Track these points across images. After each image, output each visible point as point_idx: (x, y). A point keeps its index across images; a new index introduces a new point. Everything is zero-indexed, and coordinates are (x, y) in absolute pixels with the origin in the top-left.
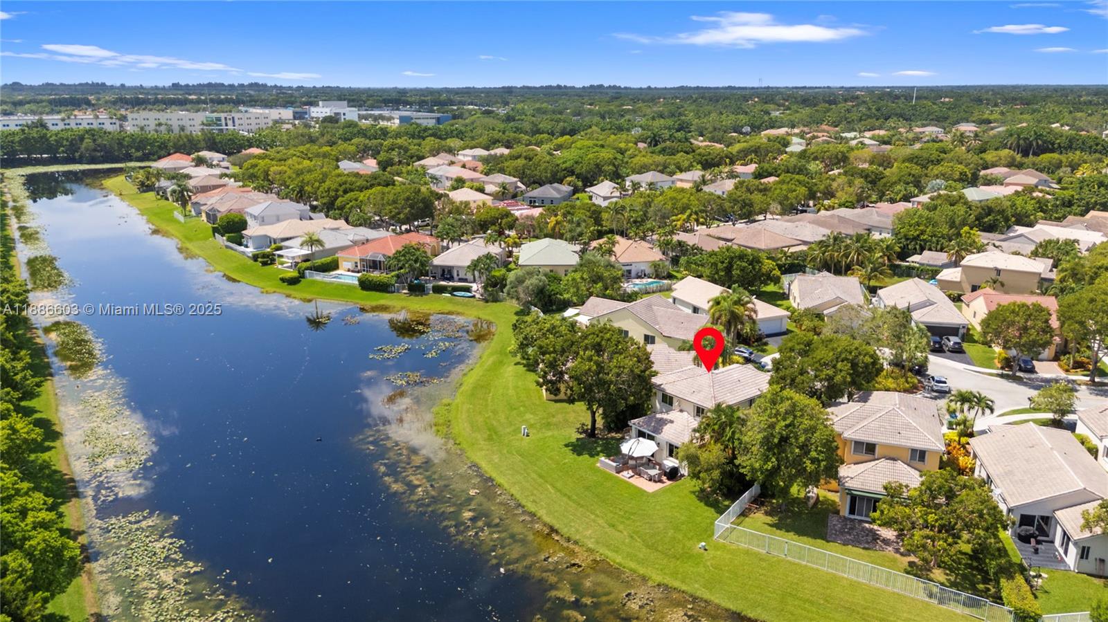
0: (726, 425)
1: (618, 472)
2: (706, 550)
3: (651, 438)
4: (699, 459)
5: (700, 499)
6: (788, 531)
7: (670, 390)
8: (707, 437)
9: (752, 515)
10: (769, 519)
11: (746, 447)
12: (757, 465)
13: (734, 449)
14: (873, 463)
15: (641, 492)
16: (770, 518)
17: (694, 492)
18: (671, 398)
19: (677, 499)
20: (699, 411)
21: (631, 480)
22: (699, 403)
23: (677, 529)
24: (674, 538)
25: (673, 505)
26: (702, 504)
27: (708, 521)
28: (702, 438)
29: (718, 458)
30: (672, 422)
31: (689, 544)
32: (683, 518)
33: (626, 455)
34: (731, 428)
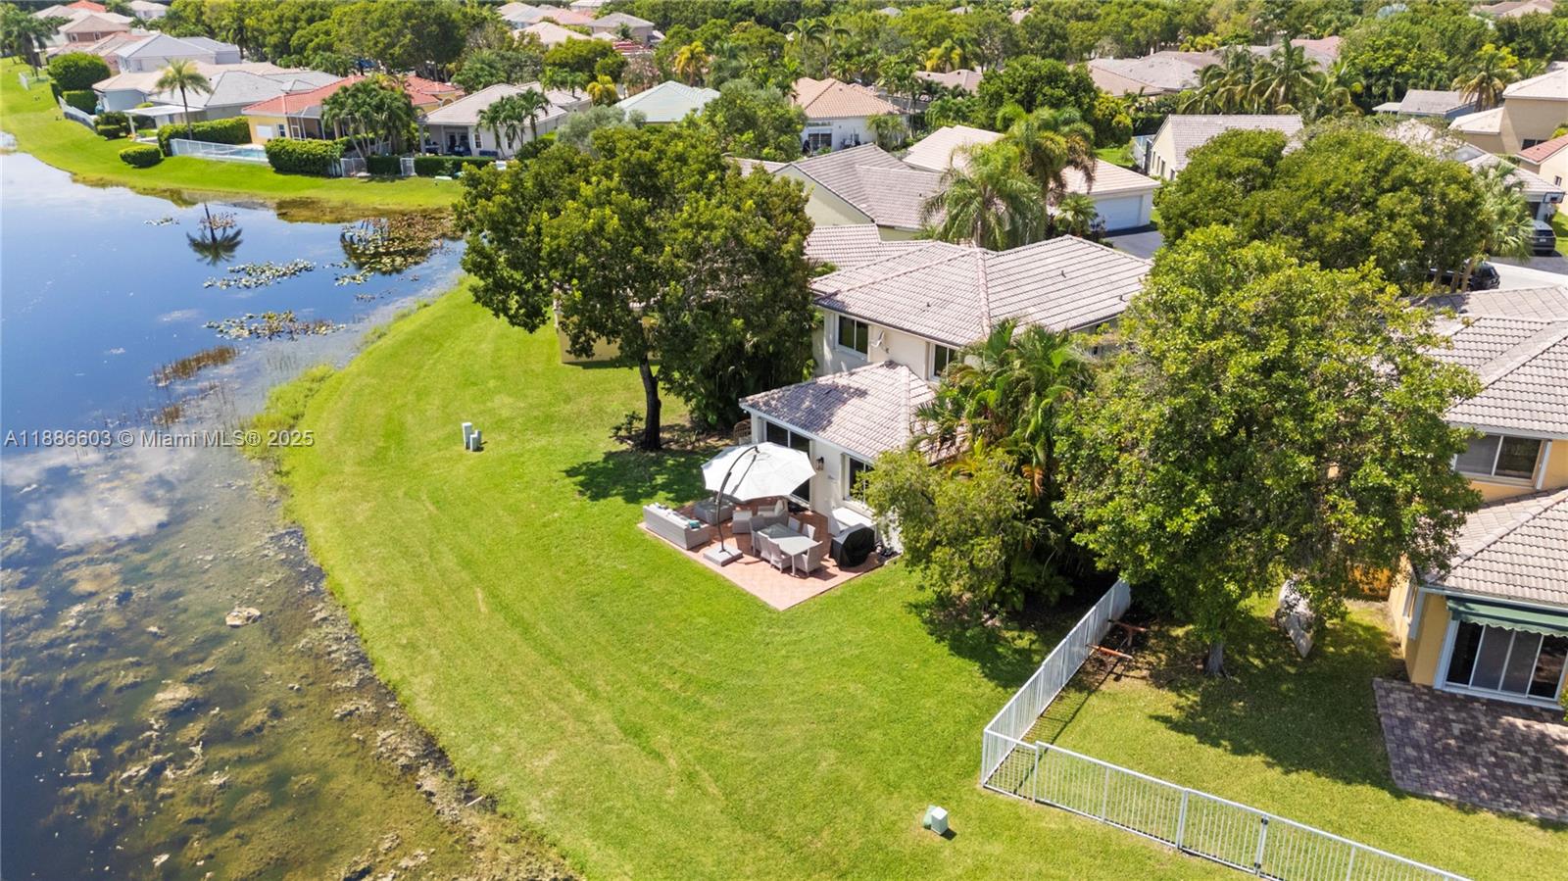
0: (1026, 392)
1: (695, 547)
2: (948, 834)
3: (800, 443)
4: (931, 501)
5: (937, 630)
6: (1239, 750)
7: (859, 306)
8: (962, 430)
9: (1109, 686)
10: (1167, 702)
11: (1093, 459)
12: (1141, 520)
13: (1050, 466)
14: (1533, 506)
15: (752, 607)
16: (1172, 697)
17: (917, 608)
18: (863, 326)
19: (865, 631)
20: (943, 357)
21: (732, 573)
22: (942, 336)
23: (850, 747)
24: (838, 781)
25: (850, 652)
26: (943, 649)
27: (962, 712)
28: (947, 436)
29: (996, 497)
30: (861, 393)
31: (888, 807)
32: (876, 703)
33: (715, 494)
34: (1040, 395)
